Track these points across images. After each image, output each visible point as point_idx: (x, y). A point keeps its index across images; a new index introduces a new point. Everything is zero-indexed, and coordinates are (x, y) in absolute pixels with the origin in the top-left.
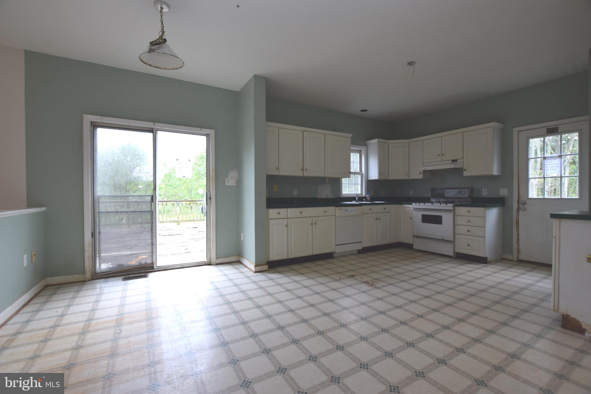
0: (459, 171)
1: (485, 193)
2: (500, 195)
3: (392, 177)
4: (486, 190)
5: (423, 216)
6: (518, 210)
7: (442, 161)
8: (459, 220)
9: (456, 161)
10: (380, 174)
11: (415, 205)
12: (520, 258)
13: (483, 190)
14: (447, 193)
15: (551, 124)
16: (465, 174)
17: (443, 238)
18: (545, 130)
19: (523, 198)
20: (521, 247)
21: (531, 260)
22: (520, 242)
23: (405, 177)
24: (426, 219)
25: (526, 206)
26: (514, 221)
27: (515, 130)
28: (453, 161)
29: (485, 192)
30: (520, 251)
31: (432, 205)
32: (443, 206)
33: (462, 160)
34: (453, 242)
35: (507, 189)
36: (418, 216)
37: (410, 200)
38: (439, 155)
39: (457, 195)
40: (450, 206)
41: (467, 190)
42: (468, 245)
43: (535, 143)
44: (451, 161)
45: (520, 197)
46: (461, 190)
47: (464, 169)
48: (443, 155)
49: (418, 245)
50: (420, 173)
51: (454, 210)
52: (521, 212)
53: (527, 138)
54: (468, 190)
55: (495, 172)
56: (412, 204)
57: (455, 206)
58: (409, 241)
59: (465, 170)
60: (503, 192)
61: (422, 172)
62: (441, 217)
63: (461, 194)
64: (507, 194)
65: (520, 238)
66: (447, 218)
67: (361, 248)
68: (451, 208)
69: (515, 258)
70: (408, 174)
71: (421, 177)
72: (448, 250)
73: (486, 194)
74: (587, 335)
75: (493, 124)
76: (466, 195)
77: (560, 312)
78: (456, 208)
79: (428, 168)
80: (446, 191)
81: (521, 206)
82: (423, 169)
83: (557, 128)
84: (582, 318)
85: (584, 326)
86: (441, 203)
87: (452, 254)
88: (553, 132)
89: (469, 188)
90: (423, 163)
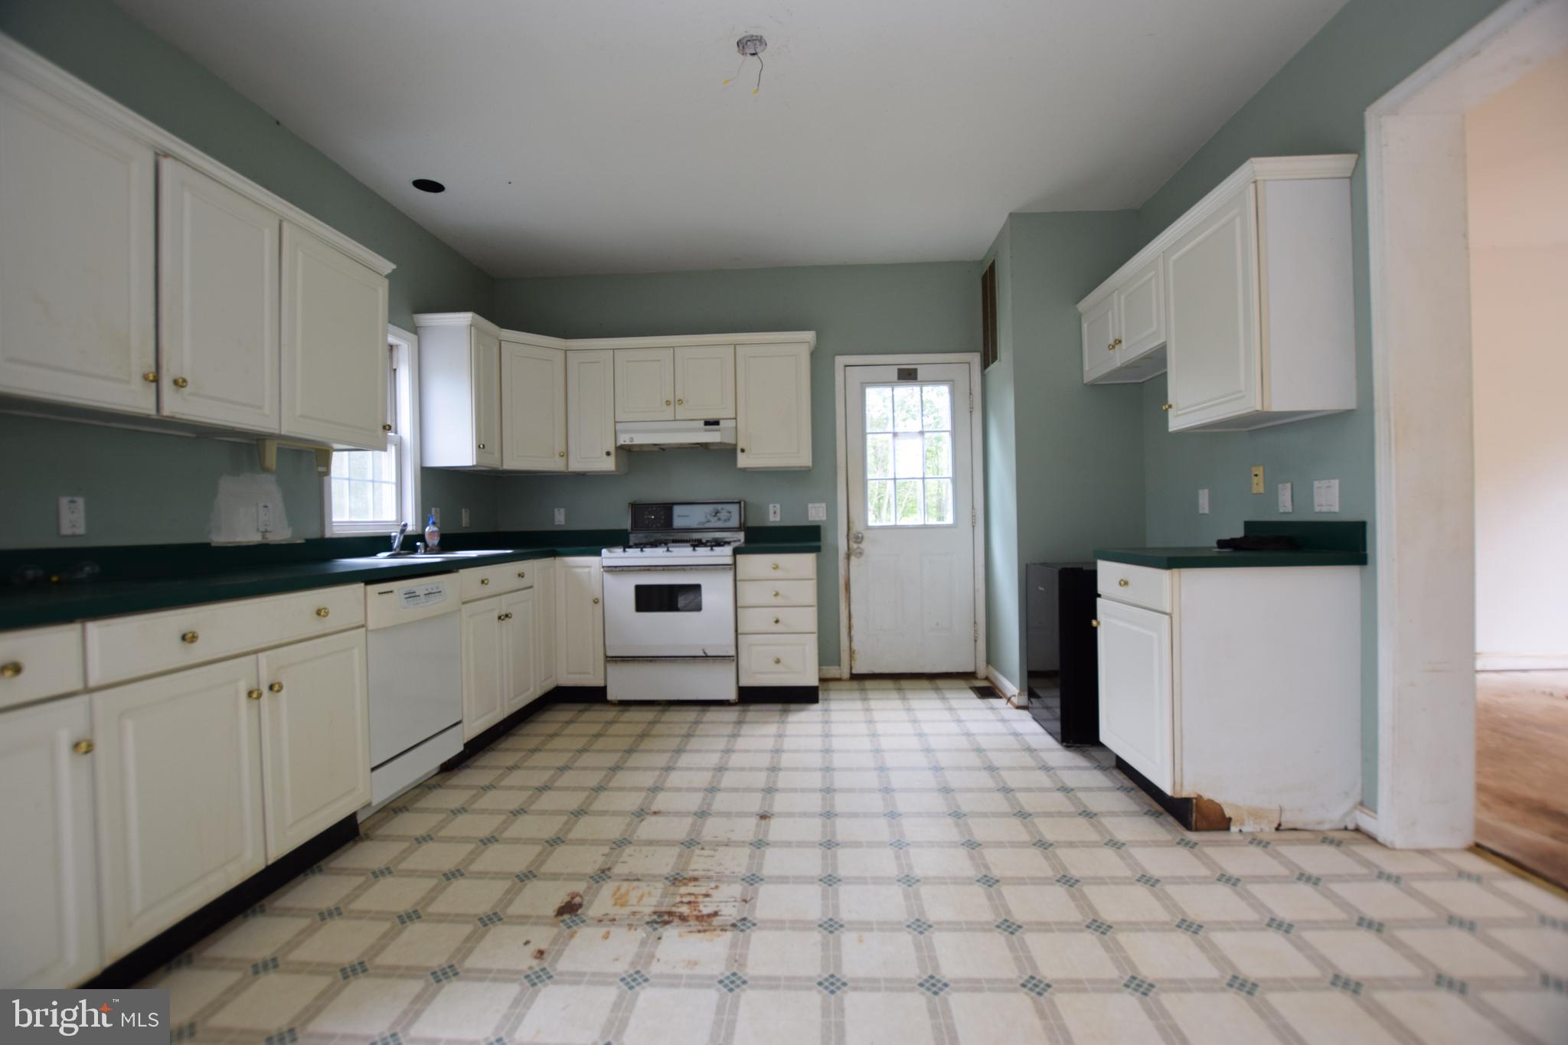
0: (727, 453)
1: (774, 516)
2: (810, 519)
3: (513, 462)
4: (778, 506)
5: (639, 589)
6: (848, 556)
7: (675, 420)
8: (750, 594)
9: (716, 423)
10: (480, 450)
11: (613, 556)
12: (854, 672)
13: (771, 506)
14: (679, 516)
15: (906, 360)
16: (743, 461)
17: (705, 653)
18: (894, 371)
19: (857, 527)
20: (856, 645)
21: (877, 671)
22: (853, 633)
23: (554, 464)
24: (648, 599)
25: (863, 545)
26: (842, 582)
27: (840, 361)
28: (707, 423)
29: (775, 513)
30: (854, 653)
31: (668, 554)
32: (703, 555)
33: (732, 423)
34: (735, 659)
35: (824, 505)
36: (624, 590)
37: (591, 542)
38: (668, 403)
39: (708, 521)
40: (724, 554)
41: (734, 508)
42: (778, 661)
43: (876, 399)
44: (702, 422)
45: (851, 525)
46: (719, 507)
47: (740, 447)
48: (681, 402)
49: (622, 684)
50: (608, 454)
51: (734, 565)
52: (853, 558)
53: (862, 383)
54: (736, 507)
55: (809, 464)
56: (599, 554)
57: (737, 552)
58: (593, 680)
59: (743, 451)
60: (816, 514)
61: (612, 450)
62: (696, 588)
63: (719, 519)
64: (824, 518)
65: (854, 621)
66: (716, 593)
67: (461, 748)
68: (726, 561)
69: (846, 675)
70: (565, 455)
71: (609, 465)
72: (721, 683)
73: (778, 519)
74: (1234, 829)
75: (809, 336)
76: (734, 522)
77: (1185, 794)
78: (739, 557)
79: (640, 439)
80: (677, 510)
81: (854, 546)
82: (624, 439)
83: (915, 370)
84: (1227, 795)
85: (1228, 813)
86: (697, 544)
87: (732, 695)
88: (908, 375)
89: (739, 503)
90: (615, 422)
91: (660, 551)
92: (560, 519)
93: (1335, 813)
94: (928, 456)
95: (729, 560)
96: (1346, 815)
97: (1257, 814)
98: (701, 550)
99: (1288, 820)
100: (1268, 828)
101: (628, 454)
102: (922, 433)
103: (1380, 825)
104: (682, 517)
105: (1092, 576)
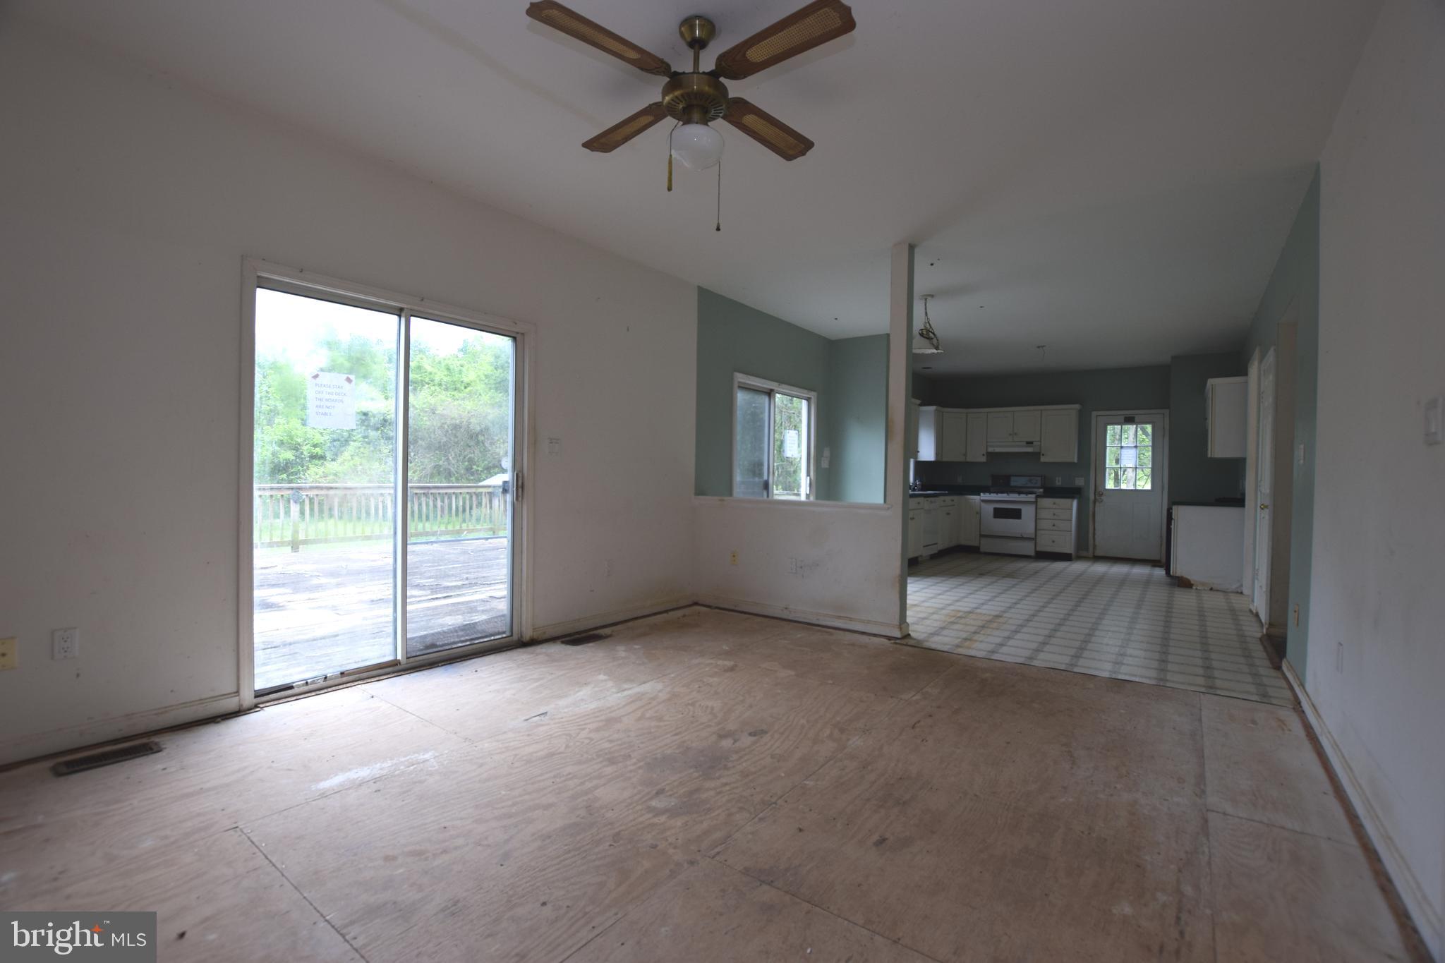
0: (1037, 455)
1: (1058, 482)
2: (1076, 483)
3: (945, 459)
4: (1060, 478)
5: (995, 509)
6: (1095, 502)
7: (1013, 442)
8: (1043, 514)
9: (1032, 443)
10: (937, 454)
11: (984, 496)
12: (1096, 554)
13: (1057, 478)
14: (1013, 481)
15: (1129, 413)
16: (1043, 459)
17: (1022, 536)
18: (1123, 418)
19: (1099, 489)
20: (1097, 543)
21: (1107, 555)
22: (1096, 537)
23: (961, 459)
24: (999, 513)
25: (1103, 498)
26: (1091, 513)
27: (1094, 414)
28: (1028, 443)
30: (1096, 546)
31: (1008, 496)
32: (1023, 497)
33: (1039, 443)
34: (1034, 539)
35: (1084, 478)
36: (989, 509)
37: (977, 490)
38: (1010, 435)
39: (1027, 484)
40: (1031, 497)
42: (1053, 542)
43: (1112, 431)
44: (1024, 444)
45: (1096, 488)
46: (1032, 478)
47: (1042, 452)
48: (1016, 434)
49: (986, 546)
50: (984, 455)
51: (1036, 502)
52: (1097, 504)
53: (1105, 424)
54: (1040, 478)
55: (1076, 461)
56: (979, 495)
57: (1038, 497)
58: (975, 543)
59: (1043, 455)
60: (1079, 482)
61: (985, 453)
62: (1020, 510)
63: (1032, 483)
64: (1083, 484)
65: (1097, 532)
66: (1028, 512)
67: (936, 552)
69: (1090, 554)
70: (965, 455)
71: (983, 459)
72: (1028, 548)
73: (1060, 483)
74: (1194, 587)
75: (1077, 406)
76: (1039, 484)
78: (1039, 499)
79: (998, 450)
80: (1013, 479)
81: (1097, 497)
82: (990, 450)
83: (1134, 417)
84: (1192, 577)
85: (1192, 582)
86: (1020, 493)
87: (1032, 553)
88: (1129, 420)
89: (1042, 476)
90: (987, 442)
91: (1005, 495)
92: (960, 480)
93: (1234, 587)
94: (1140, 456)
95: (1034, 500)
96: (1237, 588)
97: (1203, 584)
98: (1022, 496)
99: (1214, 587)
100: (1207, 588)
101: (990, 455)
102: (1136, 447)
103: (1244, 590)
104: (1015, 482)
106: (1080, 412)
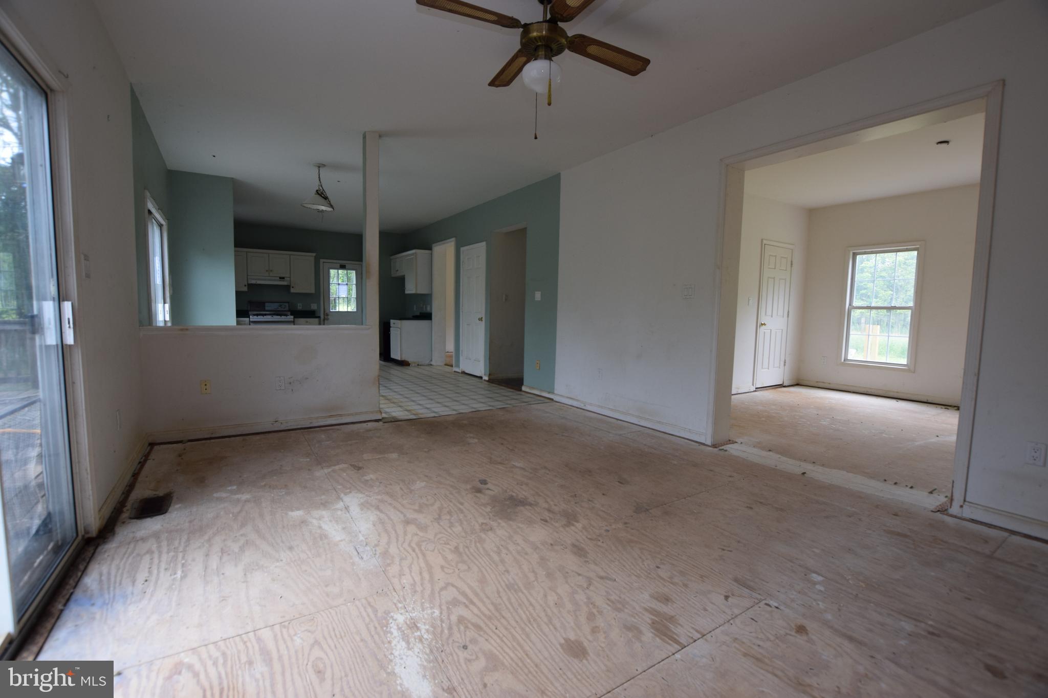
0: (287, 288)
1: (300, 307)
2: (312, 308)
4: (303, 304)
6: (324, 320)
7: (269, 277)
9: (283, 278)
11: (254, 318)
13: (299, 305)
15: (342, 262)
16: (292, 290)
18: (339, 265)
19: (327, 311)
25: (329, 317)
27: (323, 261)
28: (280, 278)
31: (272, 317)
33: (288, 279)
35: (316, 304)
38: (267, 271)
39: (278, 308)
40: (291, 318)
41: (287, 305)
43: (333, 272)
44: (278, 278)
45: (325, 311)
46: (281, 304)
47: (291, 286)
48: (271, 271)
50: (245, 286)
51: (295, 322)
52: (326, 321)
53: (329, 268)
55: (311, 290)
56: (249, 317)
57: (294, 317)
59: (293, 287)
60: (314, 307)
61: (247, 284)
63: (283, 307)
64: (316, 308)
68: (292, 320)
71: (246, 289)
73: (301, 308)
74: (411, 365)
75: (314, 254)
76: (287, 308)
77: (403, 359)
78: (295, 319)
79: (253, 282)
80: (267, 304)
81: (326, 317)
82: (250, 282)
83: (345, 265)
84: (409, 360)
85: (409, 363)
86: (281, 315)
88: (343, 267)
89: (288, 303)
90: (247, 276)
91: (269, 317)
94: (349, 290)
96: (428, 361)
97: (414, 363)
98: (283, 317)
99: (420, 363)
100: (416, 365)
101: (250, 286)
102: (347, 284)
103: (433, 363)
104: (269, 306)
105: (389, 323)
106: (315, 257)
